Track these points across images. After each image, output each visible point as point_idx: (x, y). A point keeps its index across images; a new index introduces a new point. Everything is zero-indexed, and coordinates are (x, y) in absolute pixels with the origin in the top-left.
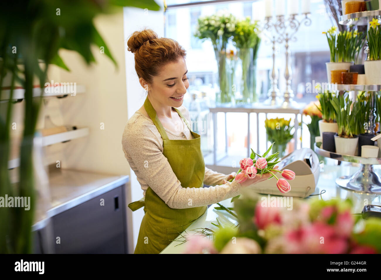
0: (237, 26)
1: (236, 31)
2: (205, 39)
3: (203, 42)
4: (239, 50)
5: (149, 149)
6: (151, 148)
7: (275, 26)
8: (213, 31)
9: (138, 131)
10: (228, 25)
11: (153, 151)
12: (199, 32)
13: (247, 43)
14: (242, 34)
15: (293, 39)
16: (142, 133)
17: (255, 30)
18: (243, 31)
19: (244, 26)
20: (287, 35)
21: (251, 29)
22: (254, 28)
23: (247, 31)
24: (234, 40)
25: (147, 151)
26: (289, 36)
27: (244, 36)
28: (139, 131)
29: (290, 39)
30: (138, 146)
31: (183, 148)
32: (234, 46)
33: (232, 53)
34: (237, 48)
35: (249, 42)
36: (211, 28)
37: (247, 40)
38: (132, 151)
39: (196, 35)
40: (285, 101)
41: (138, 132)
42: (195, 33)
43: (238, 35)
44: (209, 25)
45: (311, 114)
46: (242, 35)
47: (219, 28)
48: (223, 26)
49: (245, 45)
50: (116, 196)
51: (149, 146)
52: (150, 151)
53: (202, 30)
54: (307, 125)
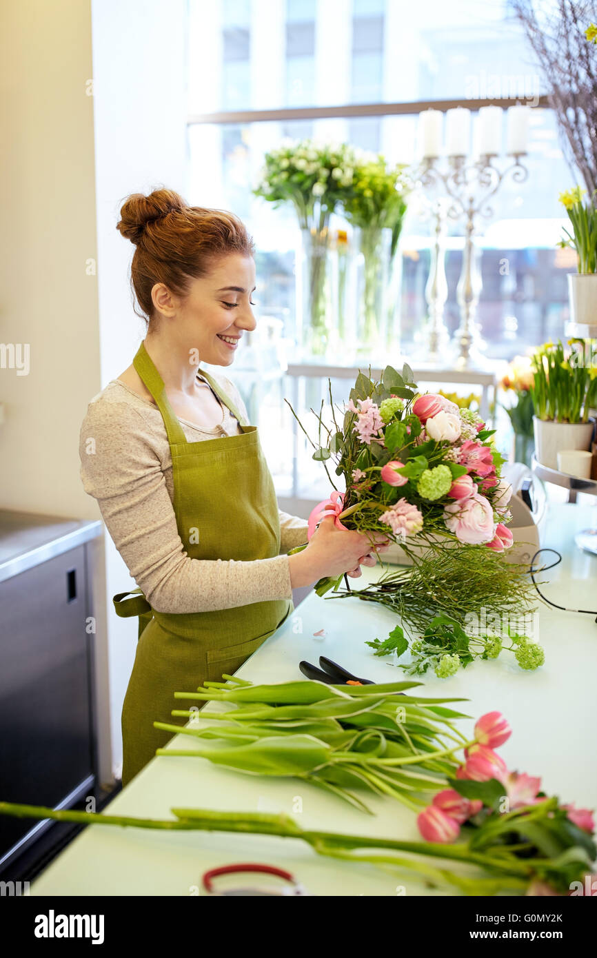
0: (356, 176)
1: (354, 185)
2: (281, 201)
3: (275, 208)
4: (358, 231)
5: (134, 460)
6: (137, 459)
7: (445, 179)
8: (300, 184)
9: (108, 418)
10: (337, 173)
11: (142, 465)
12: (266, 185)
13: (379, 215)
14: (368, 193)
15: (484, 211)
16: (116, 420)
17: (399, 187)
18: (371, 186)
19: (373, 177)
20: (471, 201)
21: (389, 182)
22: (395, 182)
23: (380, 188)
24: (348, 208)
25: (130, 464)
26: (475, 205)
27: (374, 198)
28: (110, 416)
29: (478, 211)
30: (107, 452)
31: (222, 458)
32: (349, 220)
33: (342, 237)
34: (354, 227)
35: (383, 213)
36: (296, 178)
37: (379, 209)
38: (95, 464)
39: (259, 191)
40: (460, 356)
41: (107, 420)
42: (256, 187)
43: (360, 195)
44: (292, 170)
45: (519, 386)
46: (369, 198)
47: (315, 178)
48: (324, 173)
49: (373, 222)
50: (70, 569)
51: (135, 454)
52: (136, 464)
53: (275, 180)
54: (508, 412)
